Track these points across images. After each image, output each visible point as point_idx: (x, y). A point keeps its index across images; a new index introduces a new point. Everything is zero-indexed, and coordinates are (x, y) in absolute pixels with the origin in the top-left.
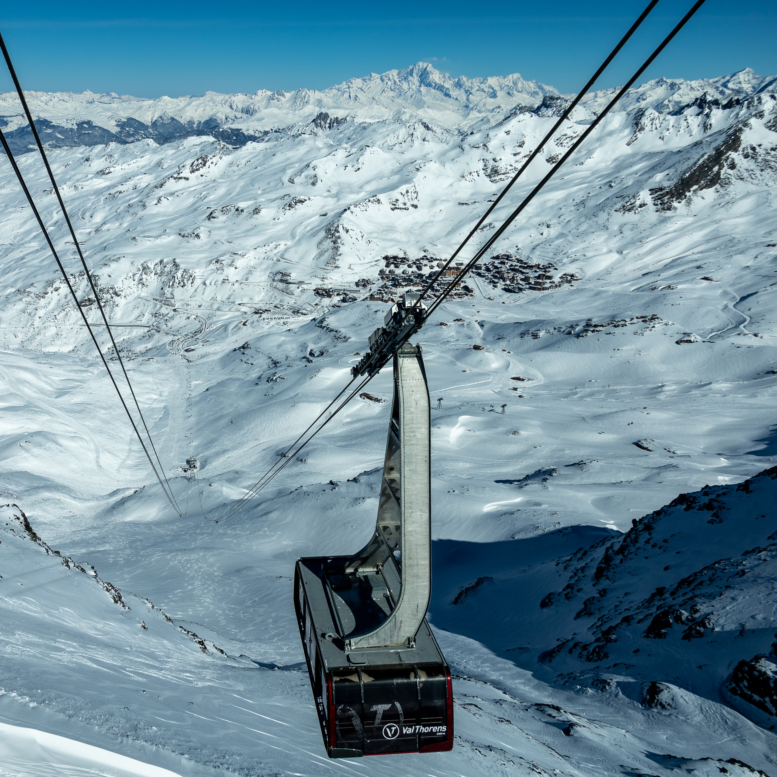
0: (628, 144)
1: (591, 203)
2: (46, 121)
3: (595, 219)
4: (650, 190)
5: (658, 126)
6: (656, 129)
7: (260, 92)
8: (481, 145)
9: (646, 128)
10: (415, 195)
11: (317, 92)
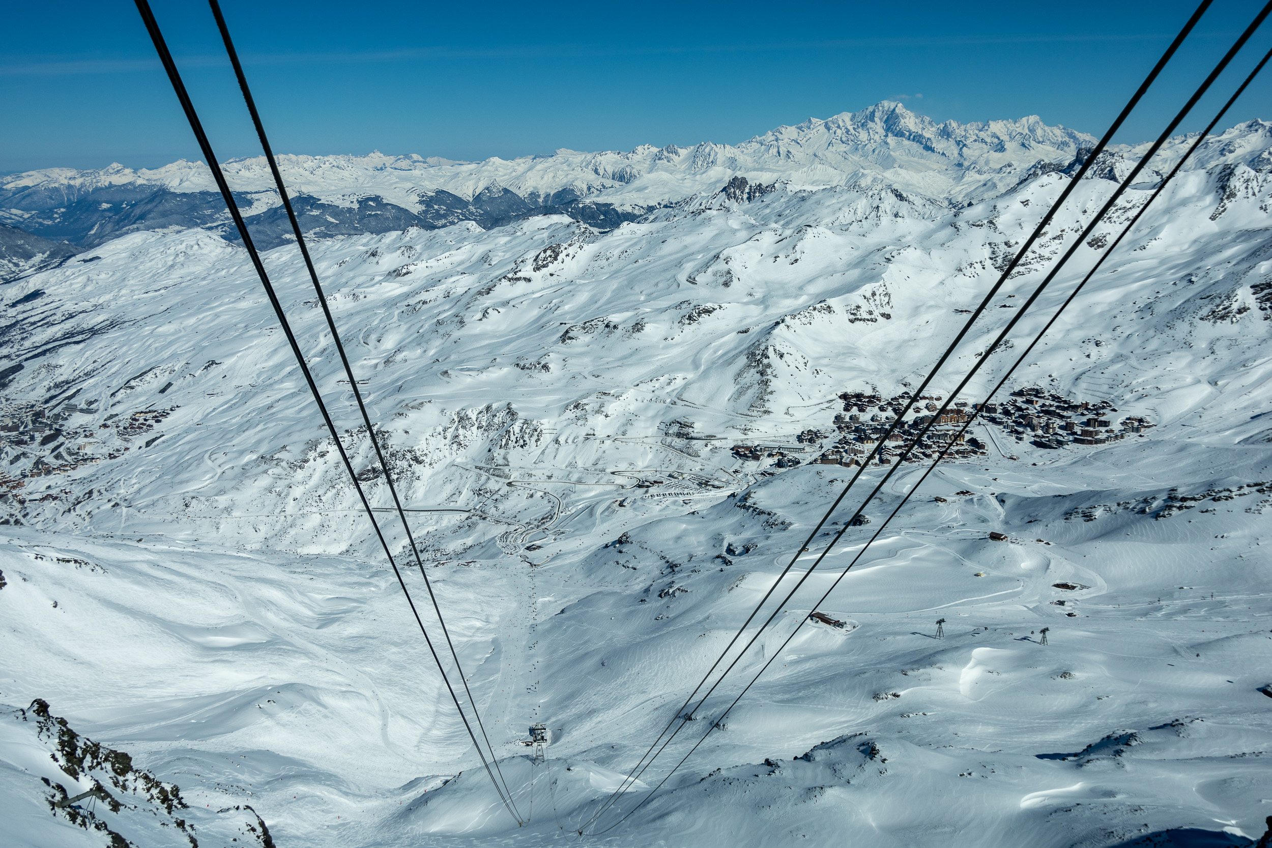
0: (1213, 218)
1: (1162, 308)
2: (311, 197)
3: (1171, 332)
4: (1252, 287)
5: (1256, 191)
6: (1254, 194)
7: (640, 149)
8: (985, 222)
9: (1238, 194)
10: (886, 299)
11: (728, 147)
